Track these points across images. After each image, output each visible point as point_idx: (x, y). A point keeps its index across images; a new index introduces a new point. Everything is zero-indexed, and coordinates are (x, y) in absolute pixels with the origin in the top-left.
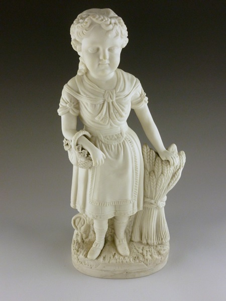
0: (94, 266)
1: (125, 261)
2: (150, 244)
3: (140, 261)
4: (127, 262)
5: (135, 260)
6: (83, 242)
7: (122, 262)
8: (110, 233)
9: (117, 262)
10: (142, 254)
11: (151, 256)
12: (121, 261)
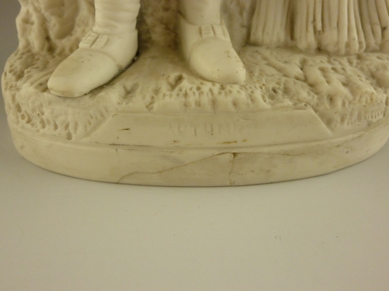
0: (80, 129)
1: (225, 100)
2: (331, 48)
3: (298, 104)
4: (235, 104)
5: (272, 97)
6: (51, 49)
7: (214, 102)
8: (161, 14)
9: (186, 105)
10: (306, 80)
11: (345, 85)
12: (206, 99)
